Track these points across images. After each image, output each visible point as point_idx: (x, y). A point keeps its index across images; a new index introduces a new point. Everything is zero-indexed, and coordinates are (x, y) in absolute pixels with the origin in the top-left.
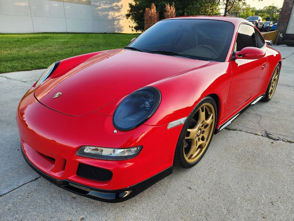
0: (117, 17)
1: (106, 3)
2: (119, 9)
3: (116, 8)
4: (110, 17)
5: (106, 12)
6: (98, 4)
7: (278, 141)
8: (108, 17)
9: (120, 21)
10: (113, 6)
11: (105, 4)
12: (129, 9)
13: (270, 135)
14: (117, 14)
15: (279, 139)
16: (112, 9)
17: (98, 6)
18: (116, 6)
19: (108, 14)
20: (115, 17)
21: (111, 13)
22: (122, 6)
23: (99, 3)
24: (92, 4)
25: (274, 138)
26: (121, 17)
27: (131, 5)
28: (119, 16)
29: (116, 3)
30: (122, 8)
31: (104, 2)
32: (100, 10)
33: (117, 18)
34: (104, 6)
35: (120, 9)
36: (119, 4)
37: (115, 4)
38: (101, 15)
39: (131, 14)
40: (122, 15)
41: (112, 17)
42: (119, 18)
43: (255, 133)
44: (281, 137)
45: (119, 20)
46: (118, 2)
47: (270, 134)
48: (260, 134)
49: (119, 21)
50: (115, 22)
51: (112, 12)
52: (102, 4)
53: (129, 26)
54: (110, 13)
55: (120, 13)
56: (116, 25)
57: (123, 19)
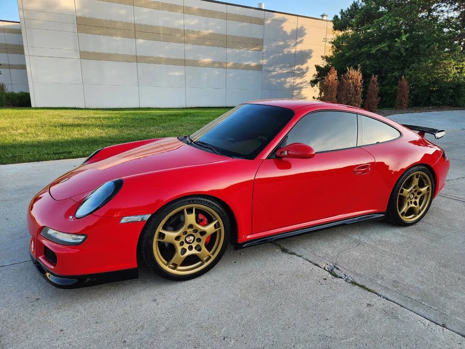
0: (298, 84)
1: (284, 67)
2: (302, 74)
3: (298, 72)
4: (287, 86)
5: (283, 79)
6: (271, 69)
7: (336, 280)
8: (285, 86)
9: (303, 89)
10: (294, 70)
11: (281, 68)
12: (316, 73)
13: (335, 270)
14: (298, 81)
15: (343, 276)
16: (293, 74)
17: (271, 71)
18: (299, 69)
19: (285, 81)
20: (295, 84)
21: (290, 80)
22: (307, 69)
23: (273, 67)
24: (263, 70)
25: (337, 274)
26: (305, 84)
27: (318, 68)
28: (301, 83)
29: (299, 66)
30: (307, 71)
31: (282, 65)
32: (273, 77)
33: (298, 86)
34: (280, 71)
35: (305, 73)
36: (304, 67)
37: (297, 67)
38: (274, 83)
39: (319, 80)
40: (306, 82)
41: (291, 86)
42: (302, 85)
43: (317, 262)
44: (349, 275)
45: (301, 88)
46: (302, 64)
47: (337, 269)
48: (323, 266)
49: (301, 90)
50: (294, 91)
51: (291, 77)
52: (278, 68)
53: (314, 97)
54: (288, 80)
55: (303, 79)
56: (296, 95)
57: (307, 88)
